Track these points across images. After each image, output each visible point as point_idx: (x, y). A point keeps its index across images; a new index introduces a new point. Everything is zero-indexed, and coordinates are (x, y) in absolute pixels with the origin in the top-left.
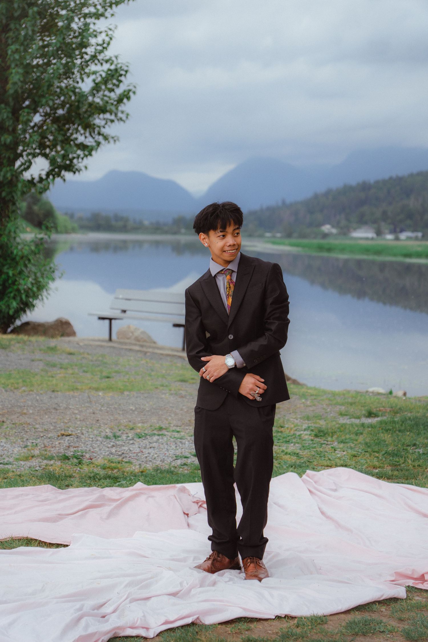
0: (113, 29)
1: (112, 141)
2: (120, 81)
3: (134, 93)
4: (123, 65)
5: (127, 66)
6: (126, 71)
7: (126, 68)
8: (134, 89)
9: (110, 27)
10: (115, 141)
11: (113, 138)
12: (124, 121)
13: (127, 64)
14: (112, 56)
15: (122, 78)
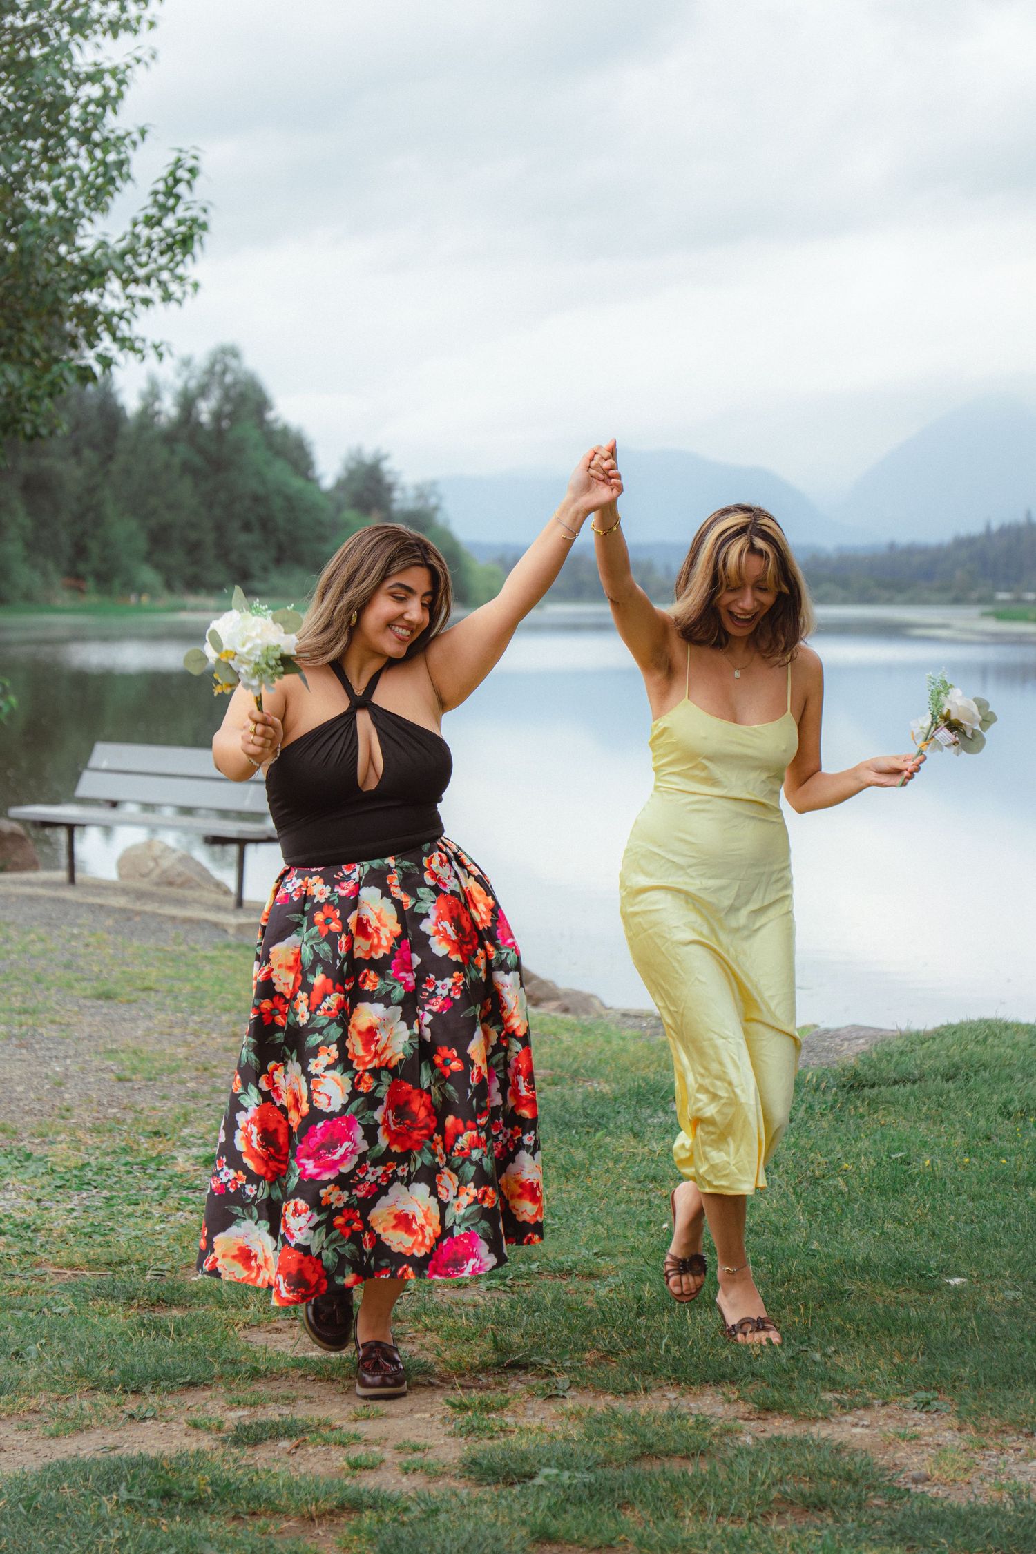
0: (147, 58)
1: (150, 353)
2: (178, 197)
3: (204, 227)
4: (183, 156)
5: (195, 157)
6: (192, 171)
7: (190, 163)
8: (202, 218)
9: (139, 54)
10: (160, 356)
11: (156, 347)
12: (179, 302)
13: (193, 152)
14: (132, 128)
15: (181, 189)
